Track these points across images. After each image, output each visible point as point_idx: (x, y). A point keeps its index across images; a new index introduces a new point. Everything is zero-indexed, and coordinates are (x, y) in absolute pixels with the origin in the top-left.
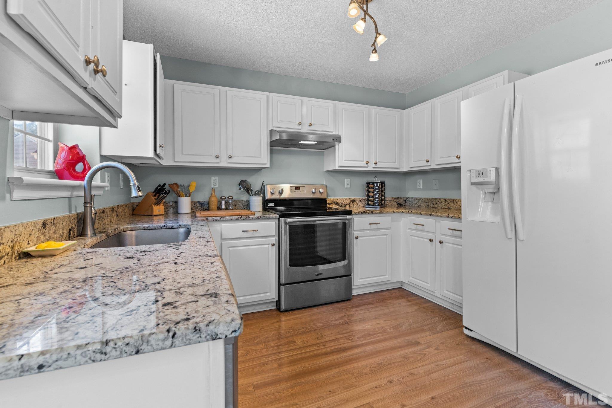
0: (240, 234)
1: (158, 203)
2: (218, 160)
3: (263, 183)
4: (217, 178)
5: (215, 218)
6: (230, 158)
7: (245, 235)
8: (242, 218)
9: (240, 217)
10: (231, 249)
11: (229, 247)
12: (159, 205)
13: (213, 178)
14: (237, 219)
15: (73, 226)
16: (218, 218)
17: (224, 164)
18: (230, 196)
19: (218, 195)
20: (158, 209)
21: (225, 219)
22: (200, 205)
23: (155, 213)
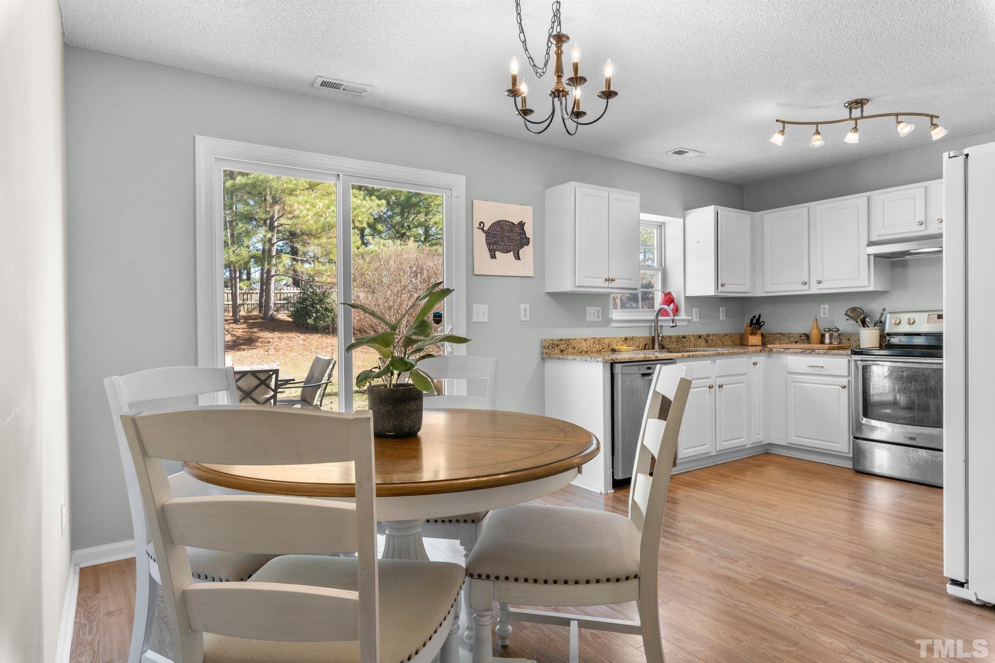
0: (806, 370)
1: (753, 333)
2: (806, 287)
3: (883, 310)
4: (827, 306)
5: (779, 349)
6: (820, 282)
7: (811, 371)
8: (806, 352)
9: (804, 350)
10: (796, 384)
11: (794, 382)
12: (756, 334)
13: (822, 306)
14: (801, 353)
15: (648, 343)
16: (782, 350)
17: (814, 289)
18: (836, 328)
19: (823, 325)
20: (755, 340)
21: (789, 351)
22: (807, 338)
23: (750, 344)
